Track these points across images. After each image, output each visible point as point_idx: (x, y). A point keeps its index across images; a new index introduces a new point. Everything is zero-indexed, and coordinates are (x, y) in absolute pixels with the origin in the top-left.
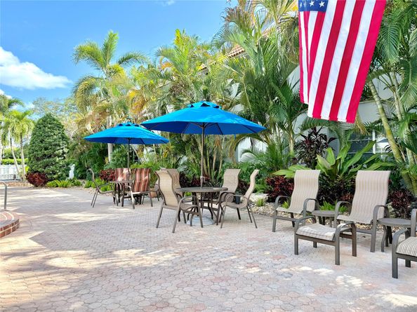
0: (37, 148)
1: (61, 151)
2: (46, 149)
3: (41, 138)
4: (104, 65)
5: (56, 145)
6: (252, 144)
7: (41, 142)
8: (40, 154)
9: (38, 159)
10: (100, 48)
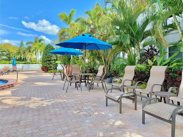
0: (44, 57)
1: (53, 58)
2: (48, 58)
3: (46, 53)
4: (69, 23)
5: (51, 56)
6: (123, 55)
7: (46, 55)
8: (45, 60)
9: (45, 62)
10: (68, 16)
